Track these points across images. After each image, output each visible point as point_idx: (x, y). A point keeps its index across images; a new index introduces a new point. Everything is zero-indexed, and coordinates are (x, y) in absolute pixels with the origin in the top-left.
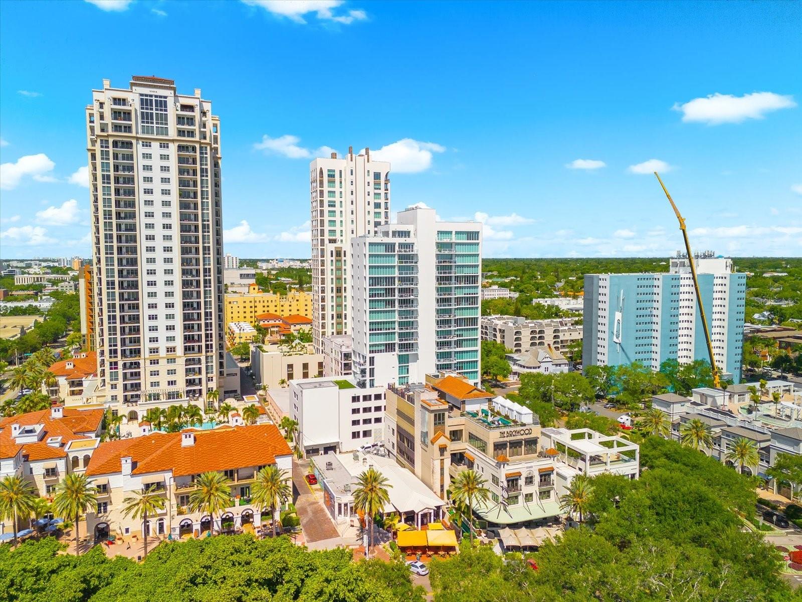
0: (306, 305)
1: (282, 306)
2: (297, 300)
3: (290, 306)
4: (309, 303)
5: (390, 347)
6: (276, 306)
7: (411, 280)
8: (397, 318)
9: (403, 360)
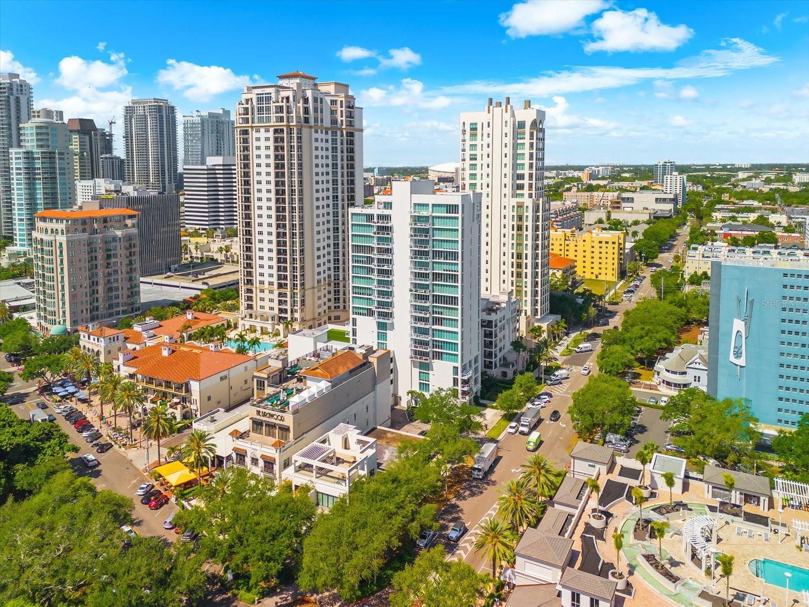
0: (593, 247)
1: (568, 245)
2: (584, 241)
3: (576, 246)
4: (597, 245)
5: (370, 313)
6: (561, 245)
7: (389, 251)
8: (374, 286)
9: (382, 326)
